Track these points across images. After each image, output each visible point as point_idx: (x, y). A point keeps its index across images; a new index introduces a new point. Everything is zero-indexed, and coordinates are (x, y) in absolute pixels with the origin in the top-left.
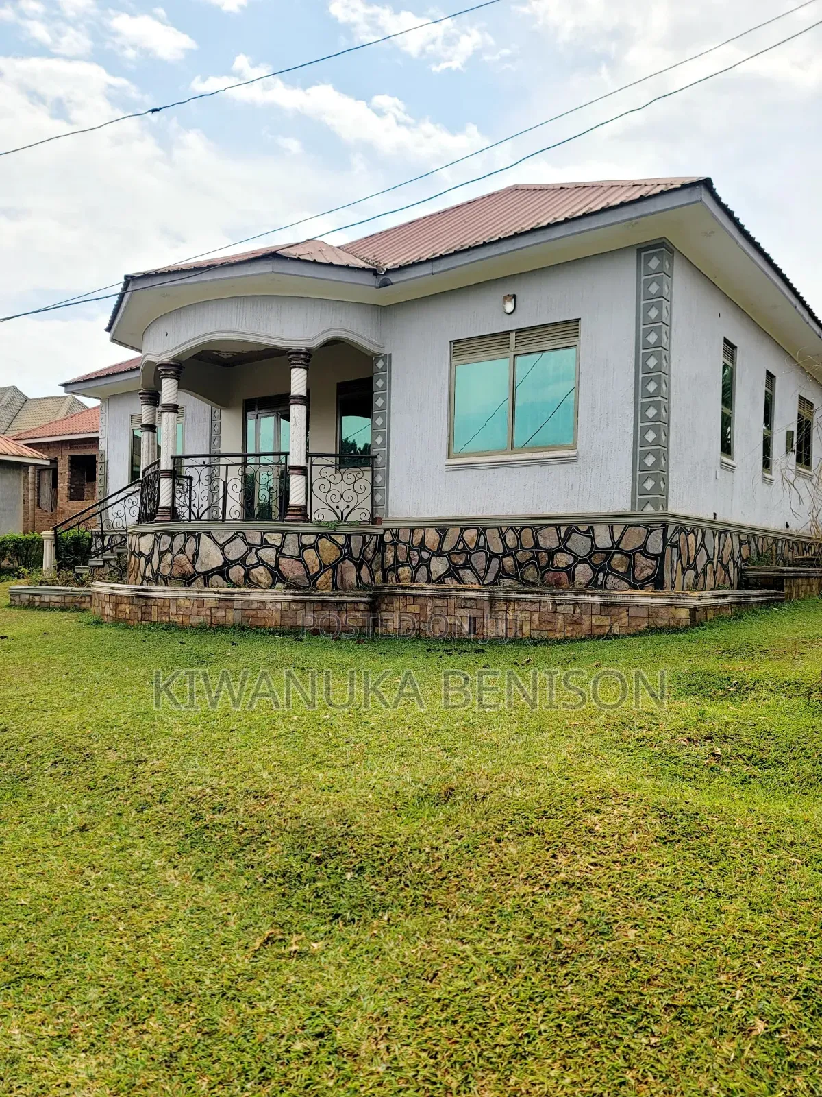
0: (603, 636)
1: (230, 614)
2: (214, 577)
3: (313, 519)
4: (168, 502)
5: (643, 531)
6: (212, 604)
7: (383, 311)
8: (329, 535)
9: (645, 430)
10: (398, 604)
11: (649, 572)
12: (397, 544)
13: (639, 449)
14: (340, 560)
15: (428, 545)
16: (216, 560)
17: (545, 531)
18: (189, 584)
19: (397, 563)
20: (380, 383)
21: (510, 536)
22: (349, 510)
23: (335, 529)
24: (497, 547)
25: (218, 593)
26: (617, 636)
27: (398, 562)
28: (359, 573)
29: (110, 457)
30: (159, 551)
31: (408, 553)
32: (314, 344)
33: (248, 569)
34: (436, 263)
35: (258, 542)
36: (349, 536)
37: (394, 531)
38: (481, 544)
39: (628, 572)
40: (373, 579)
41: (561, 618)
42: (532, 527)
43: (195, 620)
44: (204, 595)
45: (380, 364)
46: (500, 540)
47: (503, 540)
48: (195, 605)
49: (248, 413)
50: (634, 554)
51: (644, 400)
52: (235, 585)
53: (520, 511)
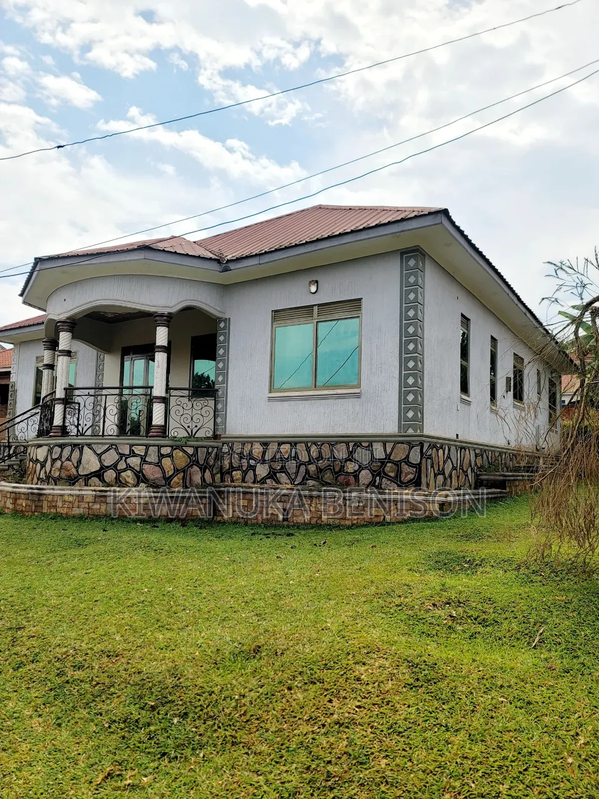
0: (379, 523)
1: (103, 507)
2: (93, 478)
3: (170, 435)
4: (60, 422)
5: (406, 446)
6: (90, 499)
7: (225, 288)
8: (182, 447)
9: (407, 376)
11: (411, 476)
12: (232, 454)
13: (403, 389)
14: (190, 466)
15: (255, 455)
16: (95, 467)
17: (338, 446)
18: (73, 484)
19: (232, 468)
20: (221, 338)
21: (314, 449)
22: (197, 429)
23: (186, 443)
24: (304, 457)
25: (95, 491)
26: (389, 524)
28: (203, 476)
29: (18, 387)
30: (51, 458)
31: (240, 461)
32: (173, 310)
33: (119, 473)
34: (262, 257)
35: (127, 452)
36: (196, 448)
37: (230, 444)
38: (293, 455)
39: (396, 476)
40: (213, 480)
42: (329, 443)
43: (76, 511)
44: (83, 493)
45: (222, 325)
46: (306, 452)
47: (309, 452)
48: (77, 502)
49: (125, 357)
50: (401, 464)
51: (406, 356)
52: (109, 485)
53: (321, 432)
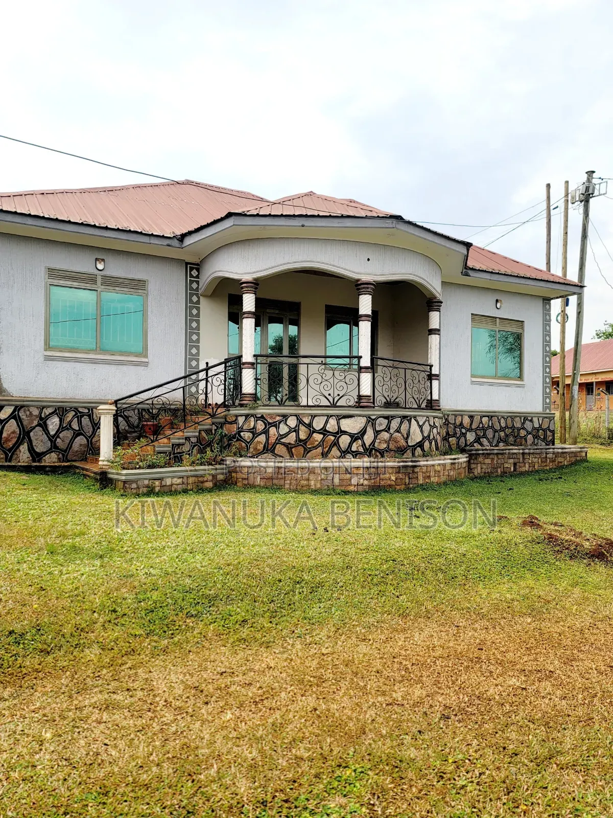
2: (418, 449)
5: (547, 420)
10: (481, 459)
11: (551, 438)
12: (448, 424)
13: (544, 385)
15: (465, 425)
17: (517, 419)
21: (502, 421)
24: (497, 427)
27: (449, 435)
30: (375, 431)
31: (454, 430)
33: (431, 443)
34: (492, 275)
38: (490, 425)
39: (544, 438)
41: (548, 460)
42: (510, 417)
46: (498, 423)
50: (547, 430)
51: (545, 364)
